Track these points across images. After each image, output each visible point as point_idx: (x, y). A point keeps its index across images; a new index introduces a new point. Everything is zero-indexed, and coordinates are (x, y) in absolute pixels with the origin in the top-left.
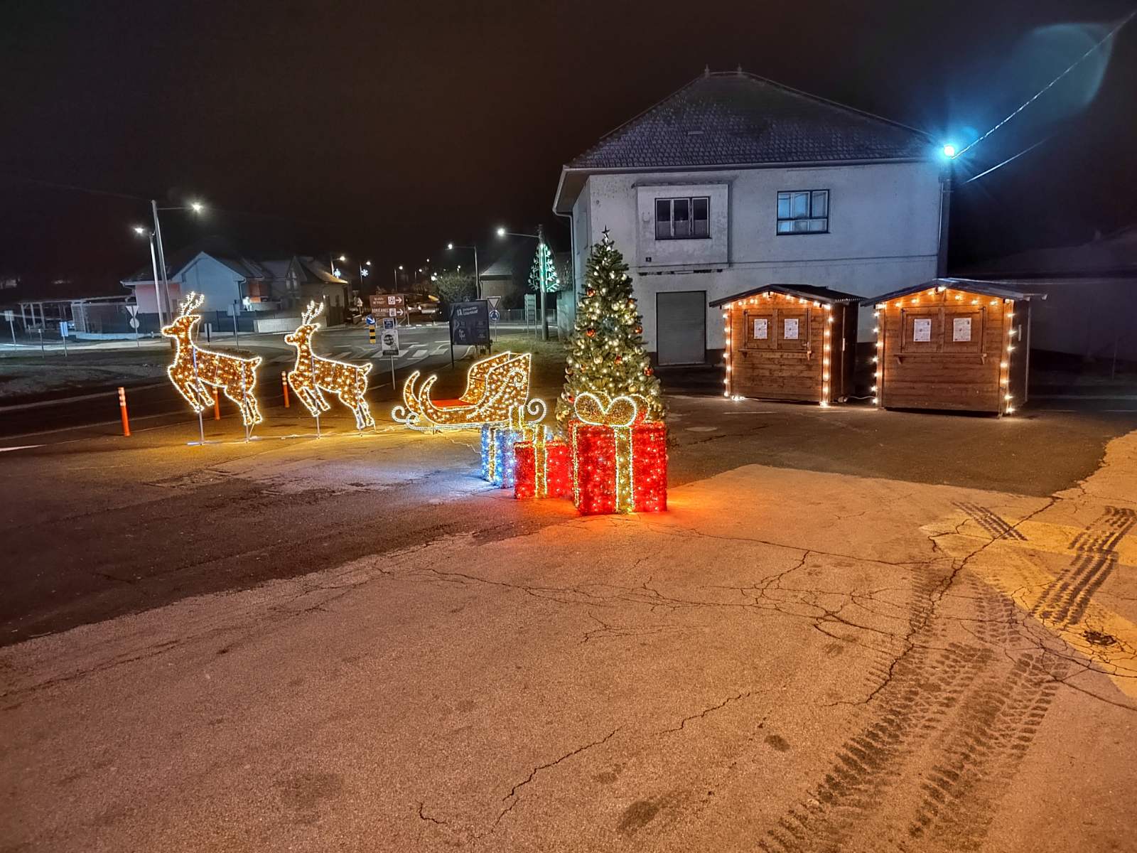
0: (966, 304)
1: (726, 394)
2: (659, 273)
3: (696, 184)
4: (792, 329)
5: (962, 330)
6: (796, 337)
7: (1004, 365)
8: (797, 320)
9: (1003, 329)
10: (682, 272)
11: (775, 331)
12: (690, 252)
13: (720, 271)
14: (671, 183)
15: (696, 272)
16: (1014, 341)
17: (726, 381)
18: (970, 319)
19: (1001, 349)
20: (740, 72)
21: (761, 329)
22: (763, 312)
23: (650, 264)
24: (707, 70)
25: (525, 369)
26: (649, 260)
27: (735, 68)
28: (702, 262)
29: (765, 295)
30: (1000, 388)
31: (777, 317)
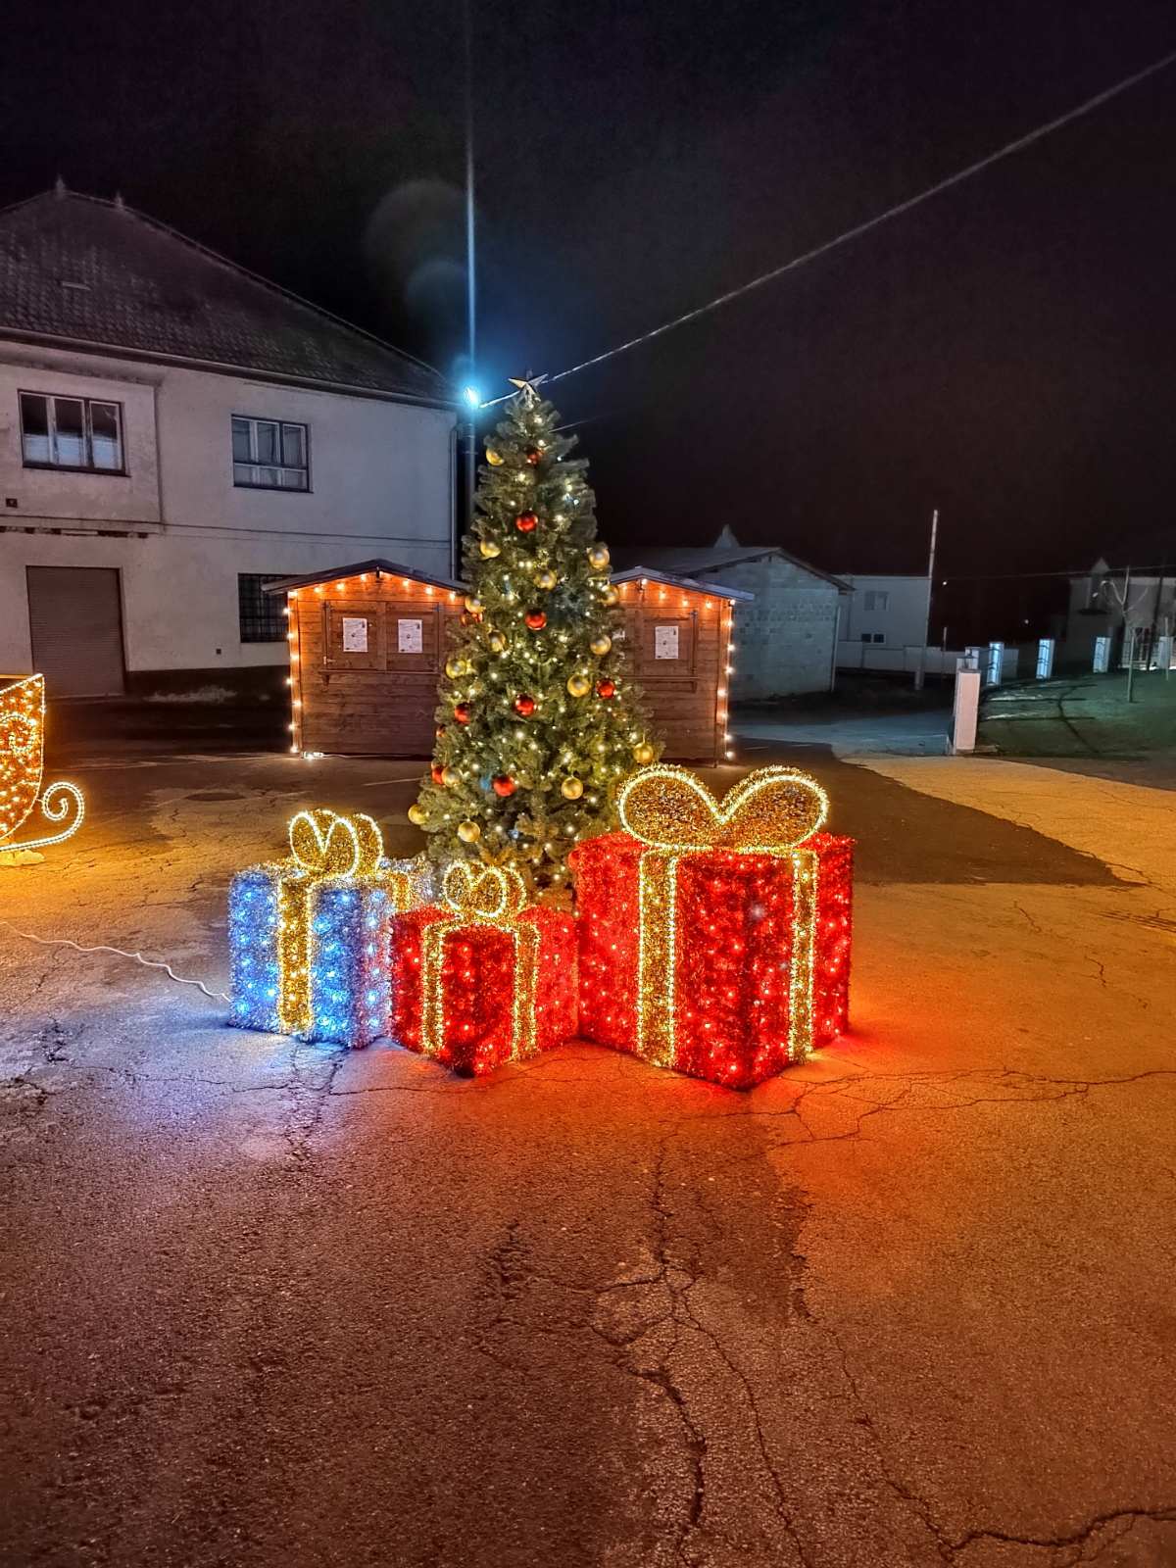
0: (670, 605)
1: (294, 749)
2: (30, 530)
3: (98, 376)
4: (410, 637)
5: (667, 644)
6: (419, 649)
7: (722, 693)
8: (420, 622)
9: (720, 645)
10: (81, 532)
11: (383, 638)
12: (93, 497)
13: (143, 535)
14: (51, 366)
15: (102, 533)
16: (733, 659)
17: (293, 727)
18: (677, 628)
19: (719, 670)
20: (119, 202)
21: (355, 636)
22: (358, 606)
23: (14, 512)
24: (60, 185)
25: (34, 714)
26: (11, 503)
27: (111, 197)
28: (114, 516)
29: (363, 577)
30: (716, 724)
31: (383, 617)
